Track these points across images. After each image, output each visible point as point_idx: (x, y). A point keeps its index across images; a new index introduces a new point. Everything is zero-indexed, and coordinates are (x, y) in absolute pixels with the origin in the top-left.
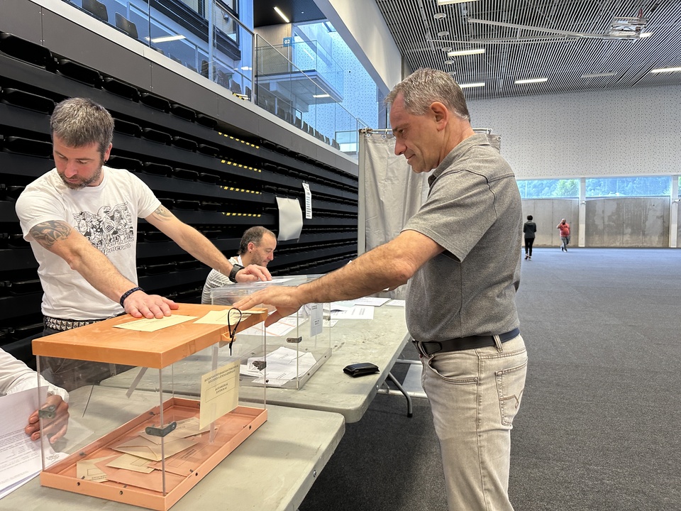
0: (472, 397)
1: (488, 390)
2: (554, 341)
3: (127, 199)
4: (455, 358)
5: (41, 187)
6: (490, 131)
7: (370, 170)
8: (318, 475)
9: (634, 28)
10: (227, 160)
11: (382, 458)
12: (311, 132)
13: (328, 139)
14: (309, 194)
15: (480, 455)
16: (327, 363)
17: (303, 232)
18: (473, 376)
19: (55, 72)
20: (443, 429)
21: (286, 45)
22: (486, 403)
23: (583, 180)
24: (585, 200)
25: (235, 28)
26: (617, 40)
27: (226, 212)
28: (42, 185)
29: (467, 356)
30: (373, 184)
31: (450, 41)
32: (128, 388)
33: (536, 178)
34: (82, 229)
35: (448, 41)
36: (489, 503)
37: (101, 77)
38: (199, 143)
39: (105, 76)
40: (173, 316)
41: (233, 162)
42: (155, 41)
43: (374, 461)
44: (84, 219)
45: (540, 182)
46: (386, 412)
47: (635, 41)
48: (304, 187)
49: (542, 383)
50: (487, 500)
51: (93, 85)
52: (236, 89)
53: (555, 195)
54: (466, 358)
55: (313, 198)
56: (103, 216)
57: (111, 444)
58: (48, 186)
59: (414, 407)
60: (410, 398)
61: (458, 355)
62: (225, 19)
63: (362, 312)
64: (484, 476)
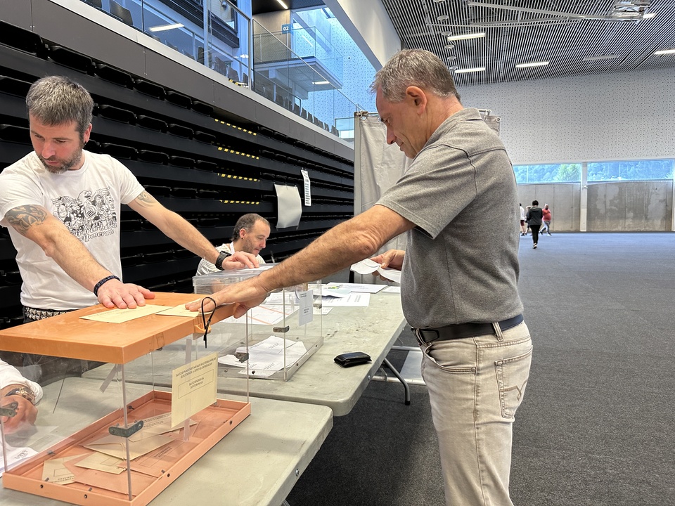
0: (469, 387)
1: (487, 381)
2: (555, 326)
3: (109, 183)
4: (452, 347)
5: (18, 170)
6: (489, 112)
7: (366, 154)
8: (301, 474)
9: (637, 8)
10: (224, 148)
11: (378, 447)
12: (310, 119)
13: (327, 126)
14: (307, 181)
15: (477, 448)
16: (318, 352)
17: (302, 220)
18: (470, 366)
19: (46, 59)
20: (440, 420)
21: (284, 32)
22: (485, 394)
23: (585, 164)
24: (587, 184)
25: (234, 16)
26: (620, 21)
27: (224, 200)
28: (20, 168)
29: (465, 345)
30: (369, 168)
31: (450, 25)
32: (104, 380)
33: (537, 162)
34: (61, 215)
35: (447, 25)
36: (487, 499)
37: (94, 64)
38: (195, 131)
39: (98, 62)
40: (147, 305)
41: (230, 149)
42: (154, 29)
43: (370, 450)
44: (64, 205)
45: (541, 167)
46: (383, 400)
47: (638, 22)
48: (303, 174)
49: (543, 369)
50: (486, 495)
51: (86, 72)
52: (233, 76)
53: (556, 180)
54: (463, 347)
55: (312, 185)
56: (84, 201)
57: (83, 441)
58: (25, 168)
59: (412, 394)
60: (407, 385)
61: (455, 344)
62: (223, 6)
63: (358, 300)
64: (482, 471)
